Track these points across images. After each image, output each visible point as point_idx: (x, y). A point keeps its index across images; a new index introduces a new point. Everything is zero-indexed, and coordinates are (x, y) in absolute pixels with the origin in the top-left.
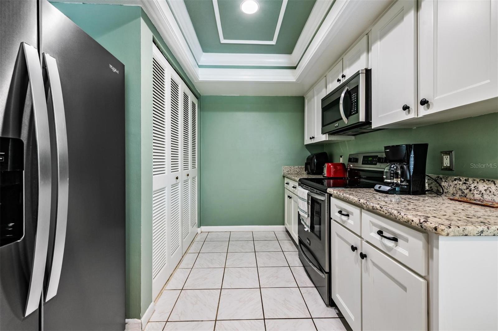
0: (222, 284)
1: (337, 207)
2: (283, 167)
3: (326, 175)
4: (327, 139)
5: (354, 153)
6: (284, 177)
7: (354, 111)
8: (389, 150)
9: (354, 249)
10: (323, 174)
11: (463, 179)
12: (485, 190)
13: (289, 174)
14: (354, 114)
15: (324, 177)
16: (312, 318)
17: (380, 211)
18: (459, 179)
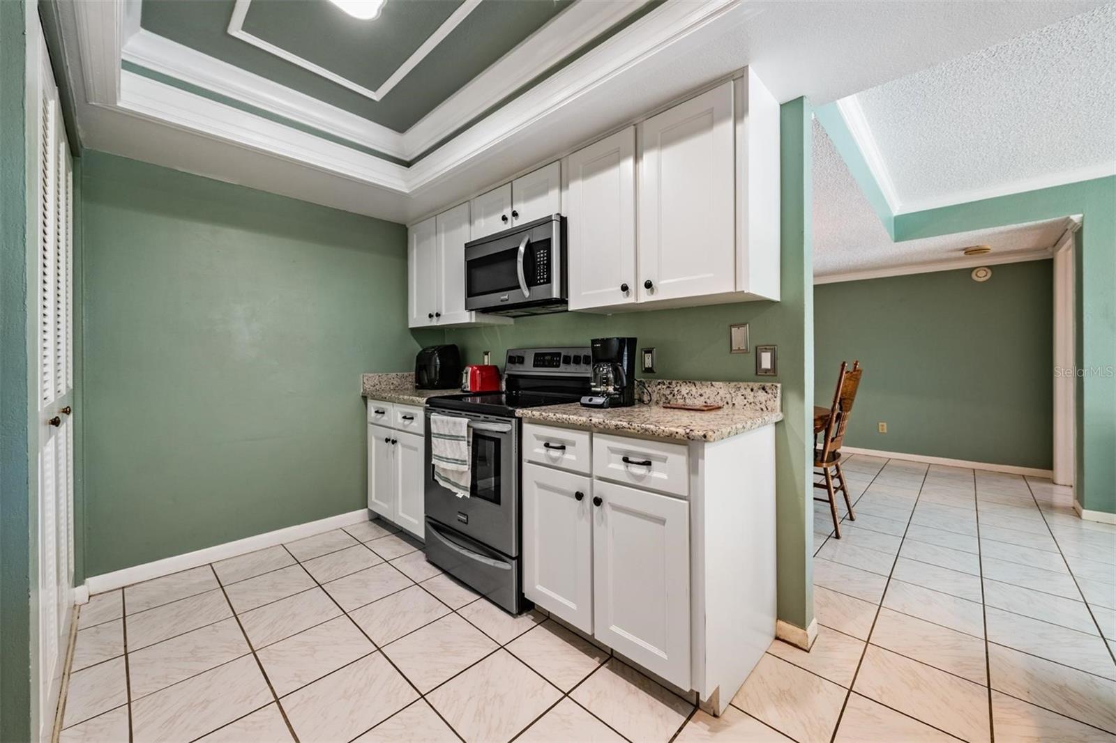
0: (272, 688)
1: (538, 438)
2: (362, 376)
3: (469, 389)
4: (473, 321)
5: (514, 348)
6: (365, 398)
7: (543, 278)
8: (599, 345)
9: (579, 496)
10: (463, 386)
11: (667, 382)
12: (687, 394)
13: (377, 390)
14: (541, 284)
15: (463, 391)
16: (502, 647)
17: (629, 430)
18: (663, 382)
